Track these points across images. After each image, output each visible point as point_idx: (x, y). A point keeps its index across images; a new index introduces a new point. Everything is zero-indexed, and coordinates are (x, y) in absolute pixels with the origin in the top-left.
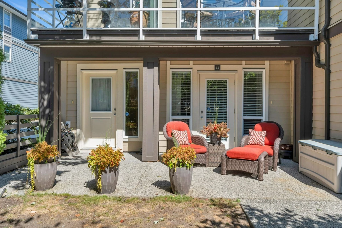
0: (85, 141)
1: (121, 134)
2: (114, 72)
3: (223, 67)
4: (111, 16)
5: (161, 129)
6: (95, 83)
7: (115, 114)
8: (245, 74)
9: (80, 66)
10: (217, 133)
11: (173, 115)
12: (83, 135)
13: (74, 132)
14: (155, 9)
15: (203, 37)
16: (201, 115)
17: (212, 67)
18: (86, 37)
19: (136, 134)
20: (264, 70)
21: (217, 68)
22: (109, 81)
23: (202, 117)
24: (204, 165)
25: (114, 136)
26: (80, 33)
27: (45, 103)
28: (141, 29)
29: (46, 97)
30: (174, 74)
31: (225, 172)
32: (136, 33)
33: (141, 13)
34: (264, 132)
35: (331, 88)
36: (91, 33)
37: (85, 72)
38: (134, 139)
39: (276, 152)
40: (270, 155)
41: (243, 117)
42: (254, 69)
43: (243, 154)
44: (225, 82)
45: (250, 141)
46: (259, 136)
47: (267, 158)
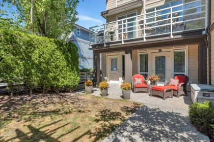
1: (121, 79)
2: (118, 56)
3: (163, 50)
7: (119, 72)
8: (175, 53)
9: (107, 54)
11: (141, 71)
12: (108, 79)
15: (147, 40)
16: (153, 72)
17: (158, 51)
18: (105, 46)
20: (185, 50)
21: (160, 51)
25: (118, 80)
26: (103, 45)
28: (123, 40)
30: (140, 55)
32: (121, 42)
34: (178, 80)
35: (211, 62)
37: (109, 57)
39: (179, 89)
40: (175, 90)
41: (173, 73)
42: (179, 49)
43: (159, 88)
44: (165, 57)
45: (170, 84)
46: (175, 82)
47: (172, 91)
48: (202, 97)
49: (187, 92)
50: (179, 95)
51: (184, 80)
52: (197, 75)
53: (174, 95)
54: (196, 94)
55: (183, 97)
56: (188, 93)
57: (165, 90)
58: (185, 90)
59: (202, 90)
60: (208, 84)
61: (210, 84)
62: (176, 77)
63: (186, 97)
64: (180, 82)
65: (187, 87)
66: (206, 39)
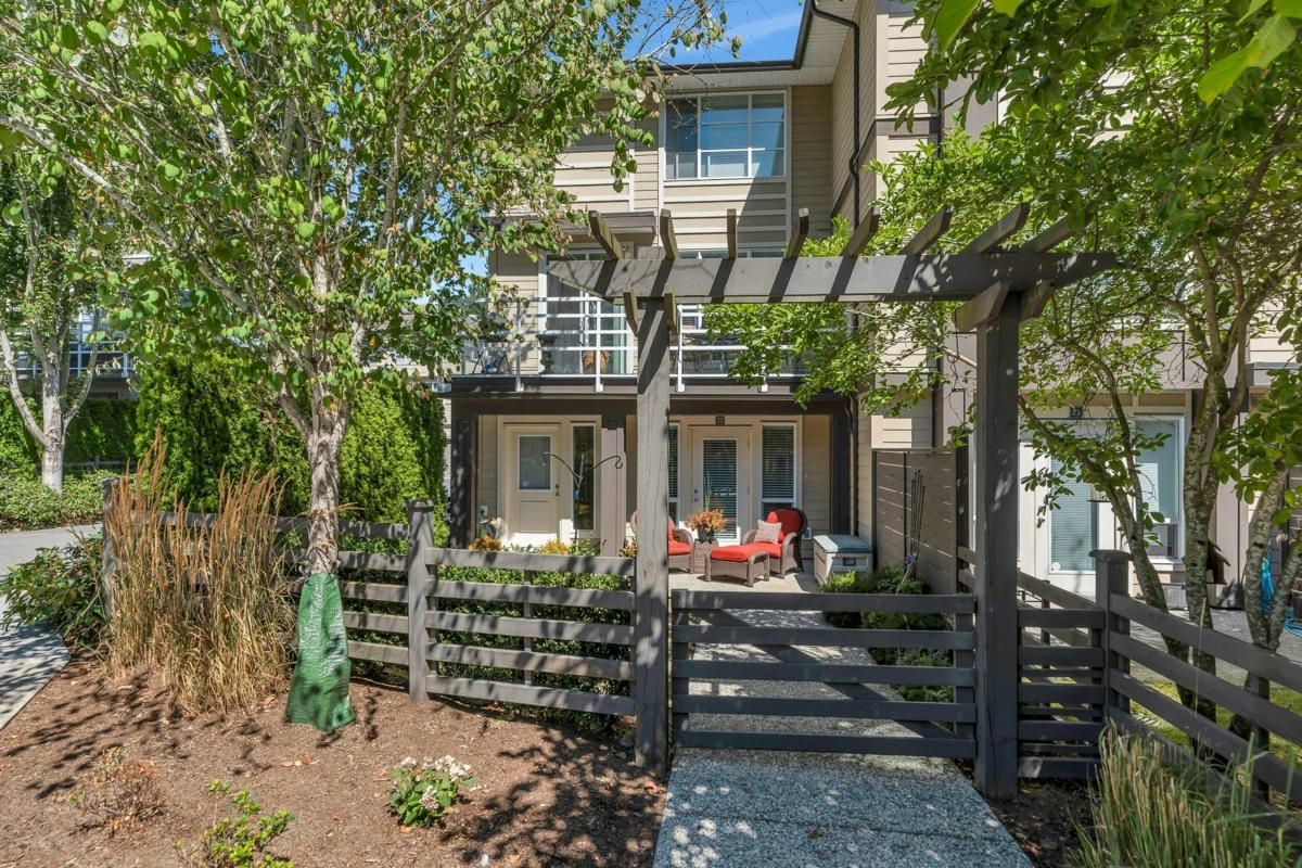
0: (509, 537)
1: (567, 527)
2: (555, 428)
3: (728, 421)
4: (558, 359)
5: (628, 520)
6: (525, 443)
7: (557, 494)
8: (765, 431)
9: (501, 418)
10: (705, 526)
12: (506, 527)
13: (493, 522)
14: (622, 348)
15: (689, 387)
16: (695, 496)
17: (712, 421)
18: (520, 389)
19: (591, 527)
20: (795, 425)
21: (720, 423)
22: (547, 440)
23: (696, 500)
24: (689, 572)
25: (556, 529)
26: (511, 382)
27: (459, 481)
28: (598, 376)
29: (460, 472)
31: (709, 578)
32: (592, 382)
33: (598, 355)
34: (779, 525)
36: (527, 381)
37: (509, 428)
38: (588, 535)
39: (785, 552)
40: (773, 557)
41: (761, 500)
42: (778, 422)
43: (730, 554)
44: (734, 443)
45: (758, 538)
46: (770, 530)
47: (768, 560)
48: (841, 567)
49: (804, 560)
50: (784, 570)
51: (795, 522)
52: (827, 515)
53: (773, 574)
54: (829, 562)
55: (793, 575)
56: (805, 563)
57: (752, 558)
58: (797, 556)
59: (841, 551)
60: (852, 533)
61: (856, 534)
62: (773, 515)
63: (802, 576)
64: (785, 531)
65: (803, 545)
66: (849, 407)
